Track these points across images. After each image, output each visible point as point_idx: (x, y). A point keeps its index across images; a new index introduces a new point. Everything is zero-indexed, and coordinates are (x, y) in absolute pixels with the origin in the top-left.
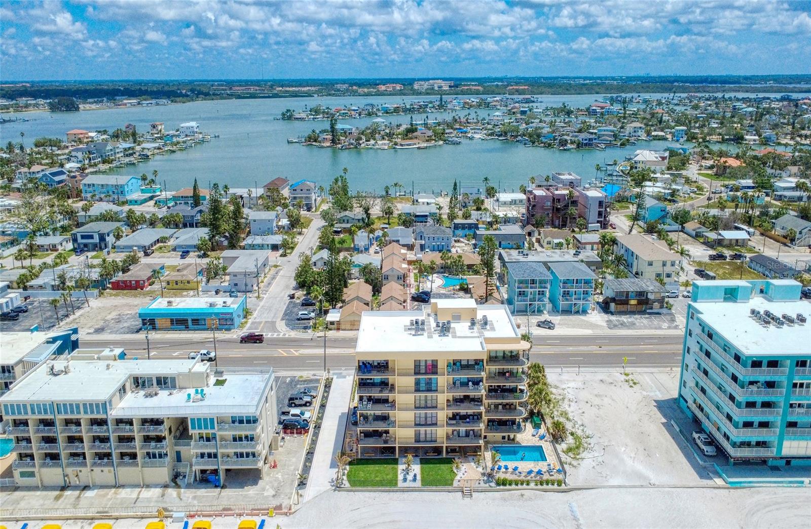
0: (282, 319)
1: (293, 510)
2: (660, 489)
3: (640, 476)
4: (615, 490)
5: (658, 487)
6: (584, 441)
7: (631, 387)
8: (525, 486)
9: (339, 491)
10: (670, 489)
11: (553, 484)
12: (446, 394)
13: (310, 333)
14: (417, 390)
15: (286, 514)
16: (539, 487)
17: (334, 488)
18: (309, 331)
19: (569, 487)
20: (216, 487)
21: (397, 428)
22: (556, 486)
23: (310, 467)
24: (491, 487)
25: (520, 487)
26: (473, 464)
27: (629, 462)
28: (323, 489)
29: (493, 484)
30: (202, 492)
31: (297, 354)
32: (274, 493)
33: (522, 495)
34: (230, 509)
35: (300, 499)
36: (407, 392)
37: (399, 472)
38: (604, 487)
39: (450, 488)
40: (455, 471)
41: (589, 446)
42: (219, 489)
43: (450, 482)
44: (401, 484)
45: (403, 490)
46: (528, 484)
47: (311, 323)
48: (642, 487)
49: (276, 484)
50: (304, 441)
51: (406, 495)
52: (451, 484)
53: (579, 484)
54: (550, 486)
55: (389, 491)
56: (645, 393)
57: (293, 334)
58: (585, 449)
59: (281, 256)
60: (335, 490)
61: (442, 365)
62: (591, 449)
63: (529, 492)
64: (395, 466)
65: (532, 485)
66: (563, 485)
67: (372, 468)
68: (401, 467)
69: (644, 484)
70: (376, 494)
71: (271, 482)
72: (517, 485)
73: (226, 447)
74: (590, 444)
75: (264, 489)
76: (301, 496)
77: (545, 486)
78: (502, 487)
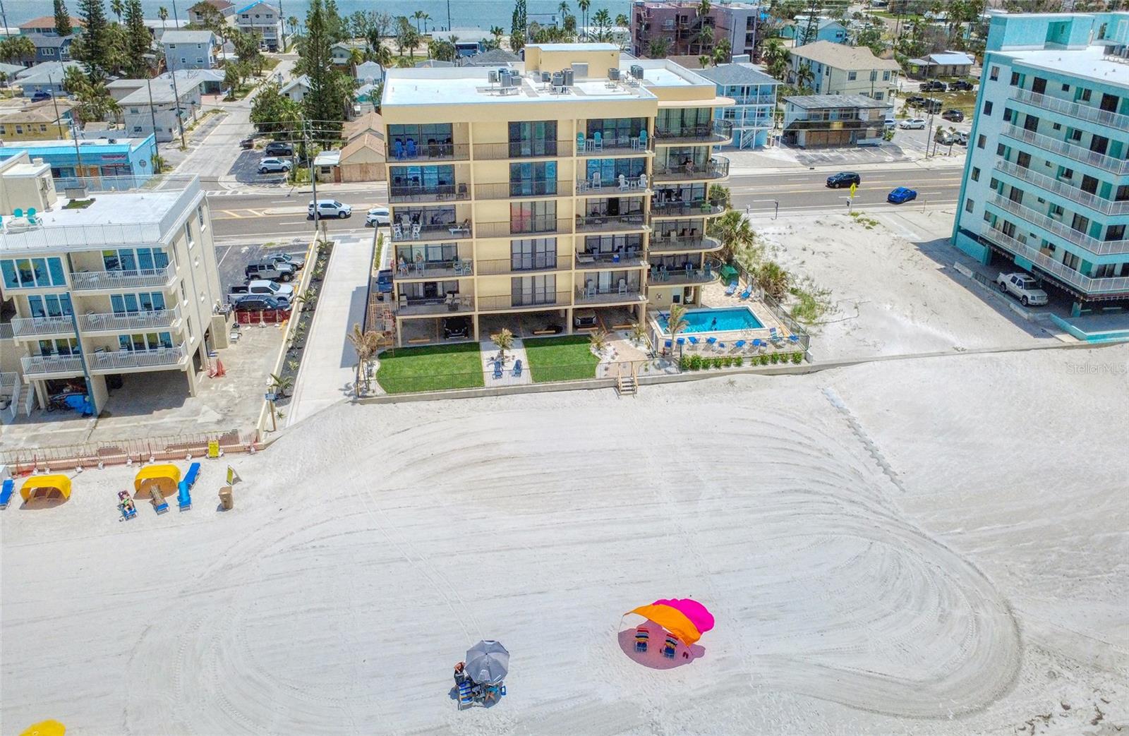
0: (230, 173)
1: (263, 441)
2: (975, 356)
3: (935, 340)
4: (898, 363)
5: (970, 352)
6: (817, 299)
7: (868, 228)
8: (733, 368)
9: (362, 403)
10: (991, 355)
11: (785, 361)
12: (575, 197)
13: (285, 188)
14: (516, 192)
15: (247, 450)
16: (760, 367)
17: (351, 398)
18: (283, 186)
19: (814, 364)
20: (86, 415)
21: (475, 277)
22: (790, 364)
23: (297, 369)
24: (669, 373)
25: (724, 369)
26: (627, 341)
27: (908, 323)
28: (327, 402)
29: (673, 369)
30: (53, 428)
31: (260, 215)
32: (219, 417)
33: (732, 383)
34: (115, 450)
35: (279, 422)
36: (494, 197)
37: (485, 363)
38: (877, 359)
39: (591, 381)
40: (596, 354)
41: (829, 306)
42: (92, 420)
43: (588, 372)
44: (490, 381)
45: (497, 393)
46: (739, 364)
47: (286, 175)
48: (943, 354)
49: (223, 403)
50: (282, 332)
51: (503, 400)
52: (593, 375)
53: (831, 357)
54: (780, 365)
55: (468, 396)
56: (893, 235)
57: (252, 191)
58: (824, 310)
59: (225, 100)
60: (354, 402)
61: (567, 133)
62: (835, 309)
63: (744, 376)
64: (475, 354)
65: (747, 365)
66: (803, 361)
67: (427, 359)
68: (487, 355)
69: (946, 350)
70: (442, 403)
71: (213, 400)
72: (717, 366)
73: (98, 325)
74: (829, 303)
75: (196, 412)
76: (280, 416)
77: (770, 366)
78: (690, 373)
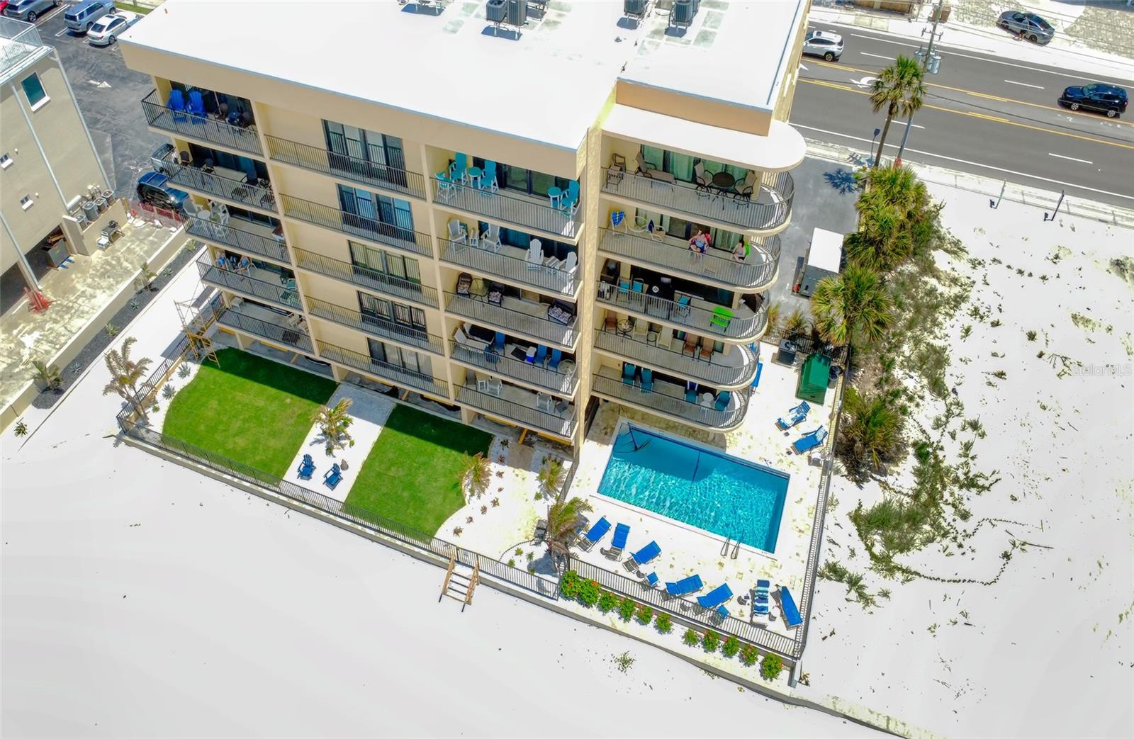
6: (951, 493)
8: (649, 630)
11: (748, 659)
12: (436, 263)
19: (800, 688)
22: (755, 670)
24: (542, 589)
29: (553, 583)
40: (468, 487)
41: (960, 525)
46: (662, 627)
58: (939, 531)
65: (675, 636)
66: (784, 674)
74: (965, 516)
